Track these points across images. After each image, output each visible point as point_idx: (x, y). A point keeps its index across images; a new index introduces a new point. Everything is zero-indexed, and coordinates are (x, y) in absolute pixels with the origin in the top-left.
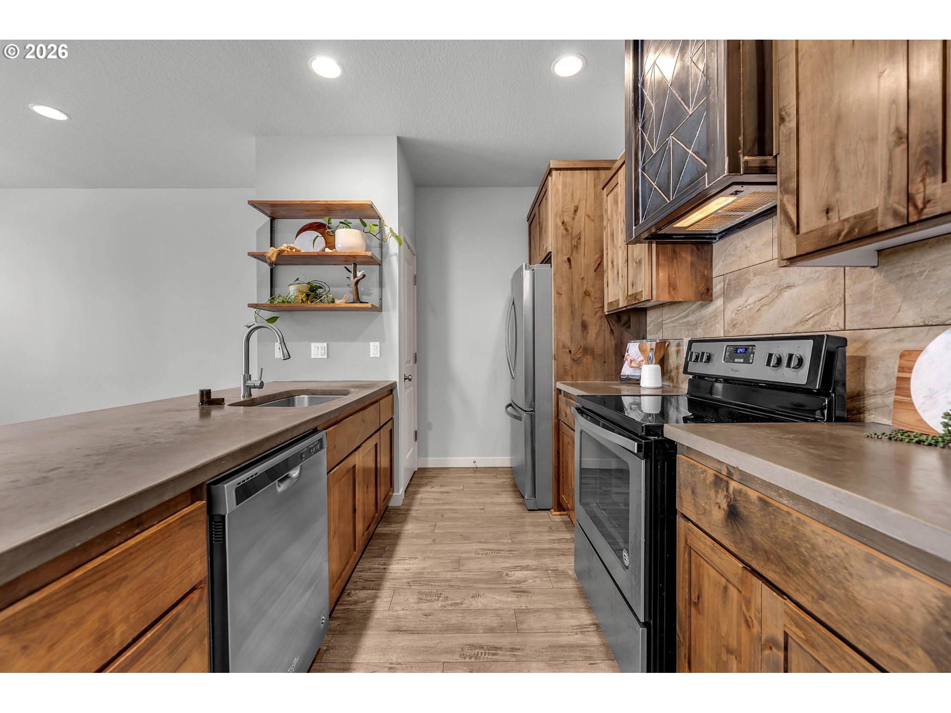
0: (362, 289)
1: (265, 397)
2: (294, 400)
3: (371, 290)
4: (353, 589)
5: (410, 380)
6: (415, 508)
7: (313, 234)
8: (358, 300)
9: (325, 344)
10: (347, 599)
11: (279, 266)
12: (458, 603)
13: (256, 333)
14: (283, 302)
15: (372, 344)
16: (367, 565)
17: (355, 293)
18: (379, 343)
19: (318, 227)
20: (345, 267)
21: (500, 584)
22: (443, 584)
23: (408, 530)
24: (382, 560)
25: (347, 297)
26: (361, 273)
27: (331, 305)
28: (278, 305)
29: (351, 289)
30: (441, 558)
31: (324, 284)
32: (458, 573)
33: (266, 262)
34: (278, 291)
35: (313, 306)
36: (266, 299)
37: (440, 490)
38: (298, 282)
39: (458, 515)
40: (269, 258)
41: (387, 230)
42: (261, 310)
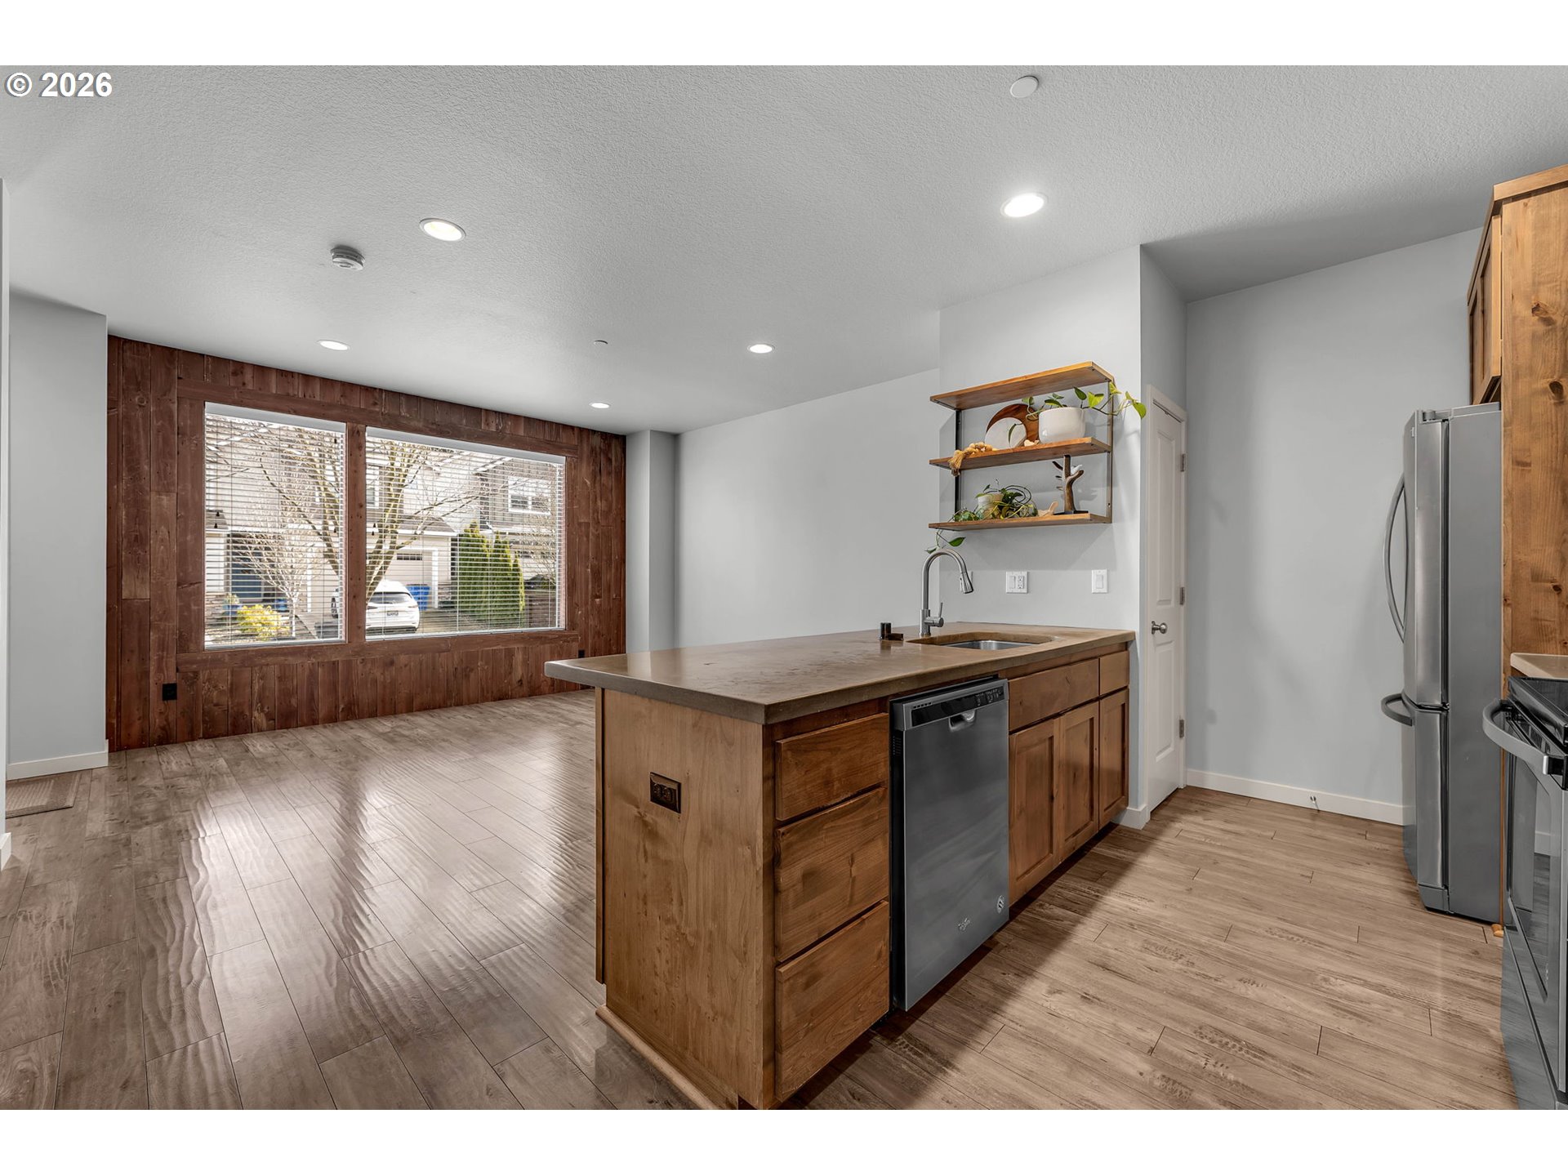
0: (1080, 491)
1: (945, 637)
2: (979, 645)
3: (1093, 491)
4: (1048, 903)
5: (1164, 631)
6: (1164, 839)
7: (1009, 421)
8: (1072, 508)
9: (1024, 574)
10: (1037, 909)
11: (965, 471)
12: (1211, 978)
13: (937, 561)
14: (970, 519)
15: (1094, 573)
16: (1072, 884)
17: (1067, 498)
18: (1105, 571)
19: (1016, 411)
20: (1054, 462)
21: (1308, 986)
22: (1190, 945)
23: (1146, 864)
24: (1097, 887)
25: (1056, 505)
26: (1076, 468)
27: (1031, 519)
28: (962, 524)
29: (1062, 493)
30: (1196, 915)
31: (1023, 490)
32: (1223, 943)
33: (949, 468)
34: (964, 504)
35: (1006, 522)
36: (949, 516)
37: (1222, 827)
38: (988, 490)
39: (1250, 871)
40: (954, 465)
41: (1122, 398)
42: (945, 531)
